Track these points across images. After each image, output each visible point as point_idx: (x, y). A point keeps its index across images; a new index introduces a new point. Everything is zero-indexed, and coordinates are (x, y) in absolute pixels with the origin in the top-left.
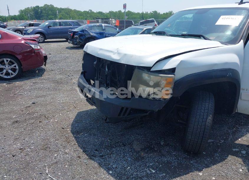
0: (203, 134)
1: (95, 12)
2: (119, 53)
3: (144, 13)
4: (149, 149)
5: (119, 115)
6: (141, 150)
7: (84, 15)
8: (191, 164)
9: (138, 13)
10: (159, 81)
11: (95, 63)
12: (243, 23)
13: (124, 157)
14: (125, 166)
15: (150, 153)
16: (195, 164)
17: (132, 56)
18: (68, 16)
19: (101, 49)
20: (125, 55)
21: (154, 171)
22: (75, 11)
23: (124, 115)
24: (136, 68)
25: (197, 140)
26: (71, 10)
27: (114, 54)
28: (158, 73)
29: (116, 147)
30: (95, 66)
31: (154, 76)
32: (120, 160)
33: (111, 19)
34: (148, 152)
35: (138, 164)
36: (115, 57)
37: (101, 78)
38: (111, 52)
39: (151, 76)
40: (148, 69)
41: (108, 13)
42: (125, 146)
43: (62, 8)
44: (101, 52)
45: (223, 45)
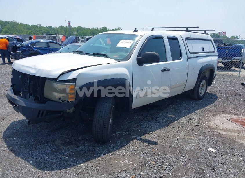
0: (103, 125)
1: (45, 26)
2: (35, 69)
3: (95, 28)
4: (68, 143)
5: (38, 116)
6: (61, 145)
7: (33, 29)
8: (98, 150)
9: (89, 29)
10: (65, 88)
11: (20, 76)
12: (133, 46)
13: (45, 150)
14: (45, 157)
15: (68, 146)
16: (100, 150)
17: (43, 70)
18: (15, 29)
19: (23, 66)
20: (39, 69)
21: (67, 158)
22: (22, 24)
23: (42, 116)
24: (47, 79)
25: (100, 130)
26: (17, 24)
27: (32, 69)
28: (63, 82)
29: (40, 144)
30: (20, 79)
31: (60, 85)
32: (41, 153)
33: (58, 35)
34: (66, 145)
35: (55, 154)
36: (32, 72)
37: (27, 89)
38: (30, 67)
39: (58, 85)
40: (55, 79)
41: (58, 28)
42: (48, 143)
43: (8, 21)
44: (22, 68)
45: (117, 62)
